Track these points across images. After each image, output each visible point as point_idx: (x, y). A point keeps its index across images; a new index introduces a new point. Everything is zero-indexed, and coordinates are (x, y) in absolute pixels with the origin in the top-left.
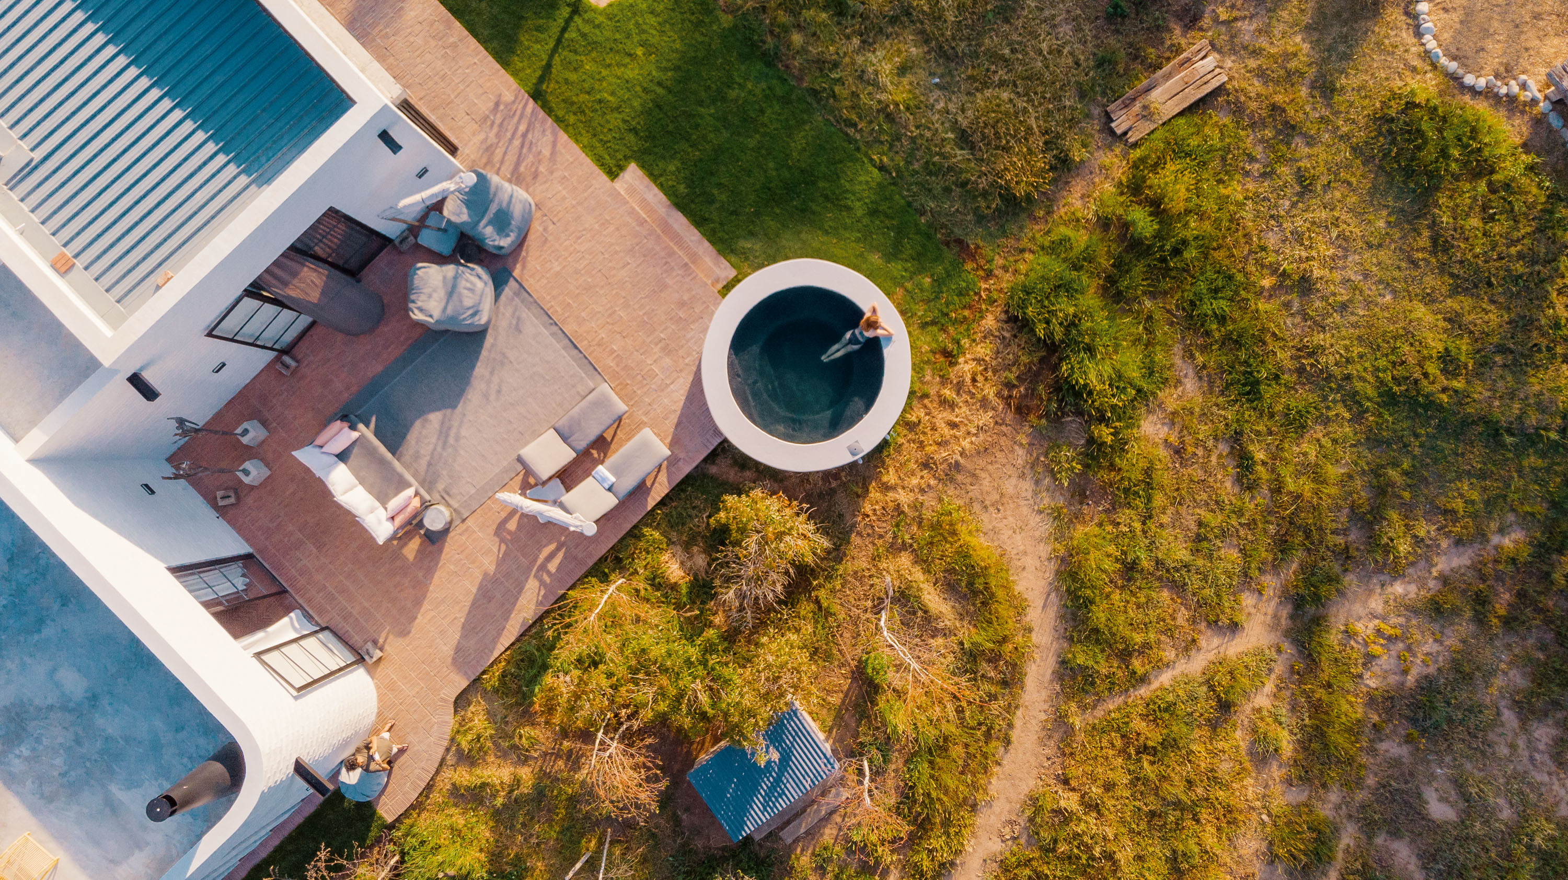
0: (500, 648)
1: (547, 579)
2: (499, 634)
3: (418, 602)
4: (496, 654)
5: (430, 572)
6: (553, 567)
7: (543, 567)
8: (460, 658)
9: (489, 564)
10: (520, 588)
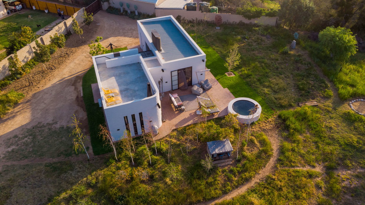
0: (183, 126)
1: (194, 121)
2: (184, 124)
3: (174, 118)
4: (182, 126)
5: (178, 115)
6: (196, 120)
7: (194, 120)
8: (176, 125)
9: (187, 117)
10: (190, 120)
